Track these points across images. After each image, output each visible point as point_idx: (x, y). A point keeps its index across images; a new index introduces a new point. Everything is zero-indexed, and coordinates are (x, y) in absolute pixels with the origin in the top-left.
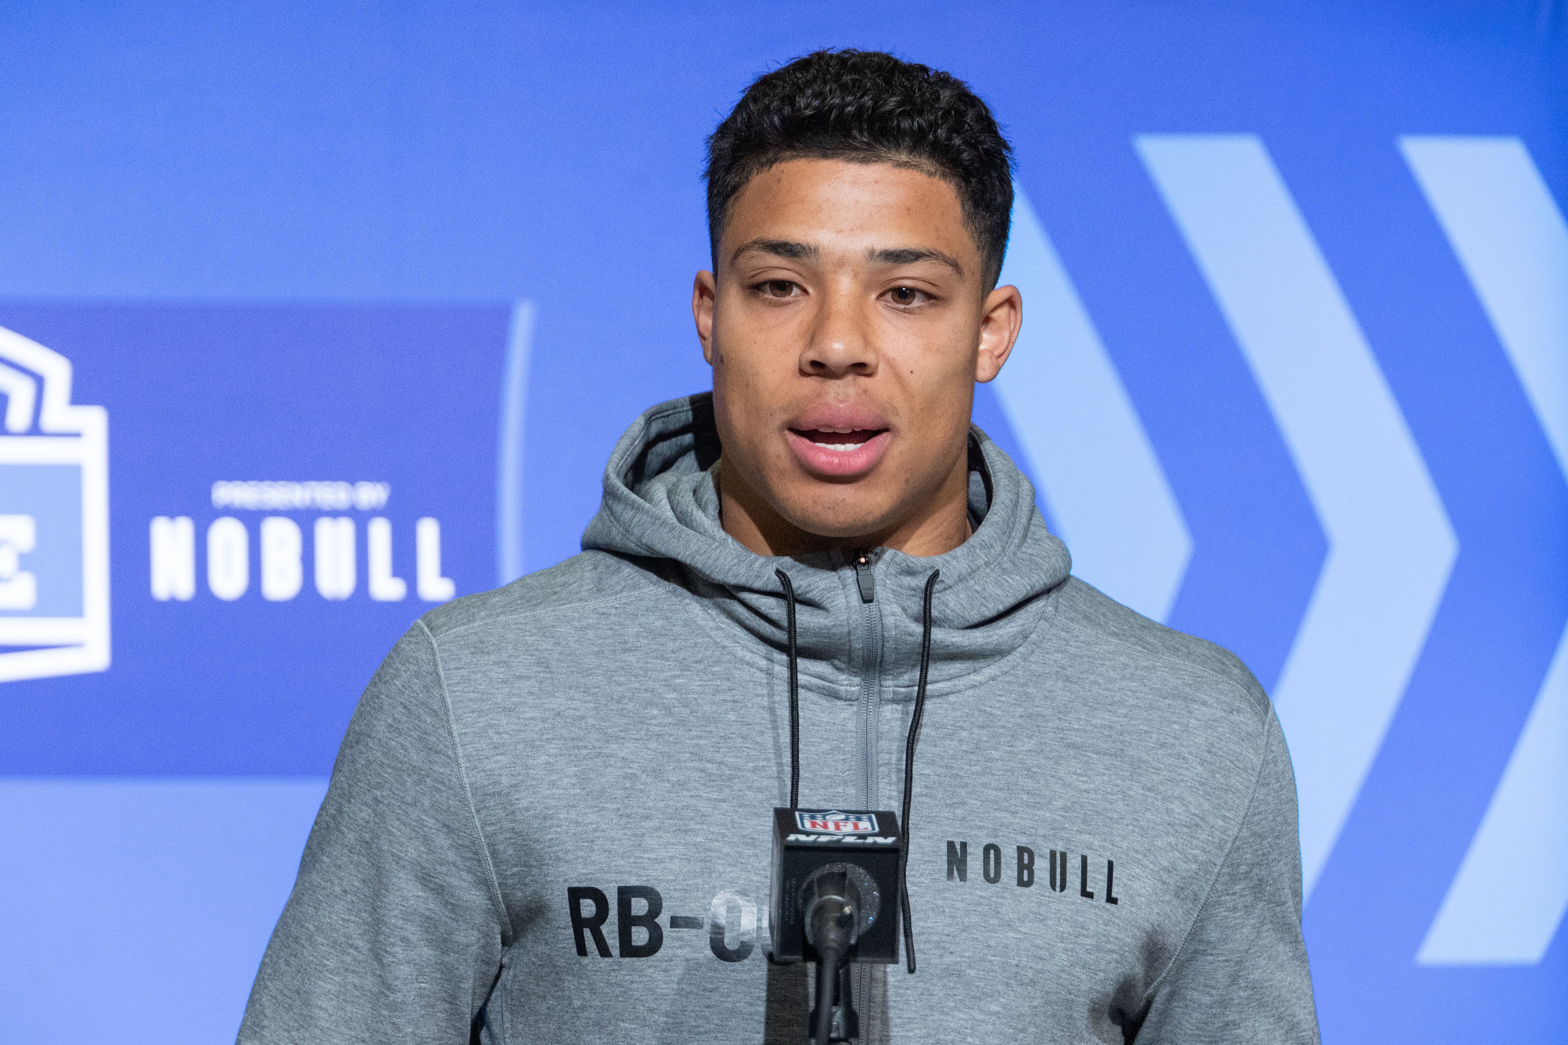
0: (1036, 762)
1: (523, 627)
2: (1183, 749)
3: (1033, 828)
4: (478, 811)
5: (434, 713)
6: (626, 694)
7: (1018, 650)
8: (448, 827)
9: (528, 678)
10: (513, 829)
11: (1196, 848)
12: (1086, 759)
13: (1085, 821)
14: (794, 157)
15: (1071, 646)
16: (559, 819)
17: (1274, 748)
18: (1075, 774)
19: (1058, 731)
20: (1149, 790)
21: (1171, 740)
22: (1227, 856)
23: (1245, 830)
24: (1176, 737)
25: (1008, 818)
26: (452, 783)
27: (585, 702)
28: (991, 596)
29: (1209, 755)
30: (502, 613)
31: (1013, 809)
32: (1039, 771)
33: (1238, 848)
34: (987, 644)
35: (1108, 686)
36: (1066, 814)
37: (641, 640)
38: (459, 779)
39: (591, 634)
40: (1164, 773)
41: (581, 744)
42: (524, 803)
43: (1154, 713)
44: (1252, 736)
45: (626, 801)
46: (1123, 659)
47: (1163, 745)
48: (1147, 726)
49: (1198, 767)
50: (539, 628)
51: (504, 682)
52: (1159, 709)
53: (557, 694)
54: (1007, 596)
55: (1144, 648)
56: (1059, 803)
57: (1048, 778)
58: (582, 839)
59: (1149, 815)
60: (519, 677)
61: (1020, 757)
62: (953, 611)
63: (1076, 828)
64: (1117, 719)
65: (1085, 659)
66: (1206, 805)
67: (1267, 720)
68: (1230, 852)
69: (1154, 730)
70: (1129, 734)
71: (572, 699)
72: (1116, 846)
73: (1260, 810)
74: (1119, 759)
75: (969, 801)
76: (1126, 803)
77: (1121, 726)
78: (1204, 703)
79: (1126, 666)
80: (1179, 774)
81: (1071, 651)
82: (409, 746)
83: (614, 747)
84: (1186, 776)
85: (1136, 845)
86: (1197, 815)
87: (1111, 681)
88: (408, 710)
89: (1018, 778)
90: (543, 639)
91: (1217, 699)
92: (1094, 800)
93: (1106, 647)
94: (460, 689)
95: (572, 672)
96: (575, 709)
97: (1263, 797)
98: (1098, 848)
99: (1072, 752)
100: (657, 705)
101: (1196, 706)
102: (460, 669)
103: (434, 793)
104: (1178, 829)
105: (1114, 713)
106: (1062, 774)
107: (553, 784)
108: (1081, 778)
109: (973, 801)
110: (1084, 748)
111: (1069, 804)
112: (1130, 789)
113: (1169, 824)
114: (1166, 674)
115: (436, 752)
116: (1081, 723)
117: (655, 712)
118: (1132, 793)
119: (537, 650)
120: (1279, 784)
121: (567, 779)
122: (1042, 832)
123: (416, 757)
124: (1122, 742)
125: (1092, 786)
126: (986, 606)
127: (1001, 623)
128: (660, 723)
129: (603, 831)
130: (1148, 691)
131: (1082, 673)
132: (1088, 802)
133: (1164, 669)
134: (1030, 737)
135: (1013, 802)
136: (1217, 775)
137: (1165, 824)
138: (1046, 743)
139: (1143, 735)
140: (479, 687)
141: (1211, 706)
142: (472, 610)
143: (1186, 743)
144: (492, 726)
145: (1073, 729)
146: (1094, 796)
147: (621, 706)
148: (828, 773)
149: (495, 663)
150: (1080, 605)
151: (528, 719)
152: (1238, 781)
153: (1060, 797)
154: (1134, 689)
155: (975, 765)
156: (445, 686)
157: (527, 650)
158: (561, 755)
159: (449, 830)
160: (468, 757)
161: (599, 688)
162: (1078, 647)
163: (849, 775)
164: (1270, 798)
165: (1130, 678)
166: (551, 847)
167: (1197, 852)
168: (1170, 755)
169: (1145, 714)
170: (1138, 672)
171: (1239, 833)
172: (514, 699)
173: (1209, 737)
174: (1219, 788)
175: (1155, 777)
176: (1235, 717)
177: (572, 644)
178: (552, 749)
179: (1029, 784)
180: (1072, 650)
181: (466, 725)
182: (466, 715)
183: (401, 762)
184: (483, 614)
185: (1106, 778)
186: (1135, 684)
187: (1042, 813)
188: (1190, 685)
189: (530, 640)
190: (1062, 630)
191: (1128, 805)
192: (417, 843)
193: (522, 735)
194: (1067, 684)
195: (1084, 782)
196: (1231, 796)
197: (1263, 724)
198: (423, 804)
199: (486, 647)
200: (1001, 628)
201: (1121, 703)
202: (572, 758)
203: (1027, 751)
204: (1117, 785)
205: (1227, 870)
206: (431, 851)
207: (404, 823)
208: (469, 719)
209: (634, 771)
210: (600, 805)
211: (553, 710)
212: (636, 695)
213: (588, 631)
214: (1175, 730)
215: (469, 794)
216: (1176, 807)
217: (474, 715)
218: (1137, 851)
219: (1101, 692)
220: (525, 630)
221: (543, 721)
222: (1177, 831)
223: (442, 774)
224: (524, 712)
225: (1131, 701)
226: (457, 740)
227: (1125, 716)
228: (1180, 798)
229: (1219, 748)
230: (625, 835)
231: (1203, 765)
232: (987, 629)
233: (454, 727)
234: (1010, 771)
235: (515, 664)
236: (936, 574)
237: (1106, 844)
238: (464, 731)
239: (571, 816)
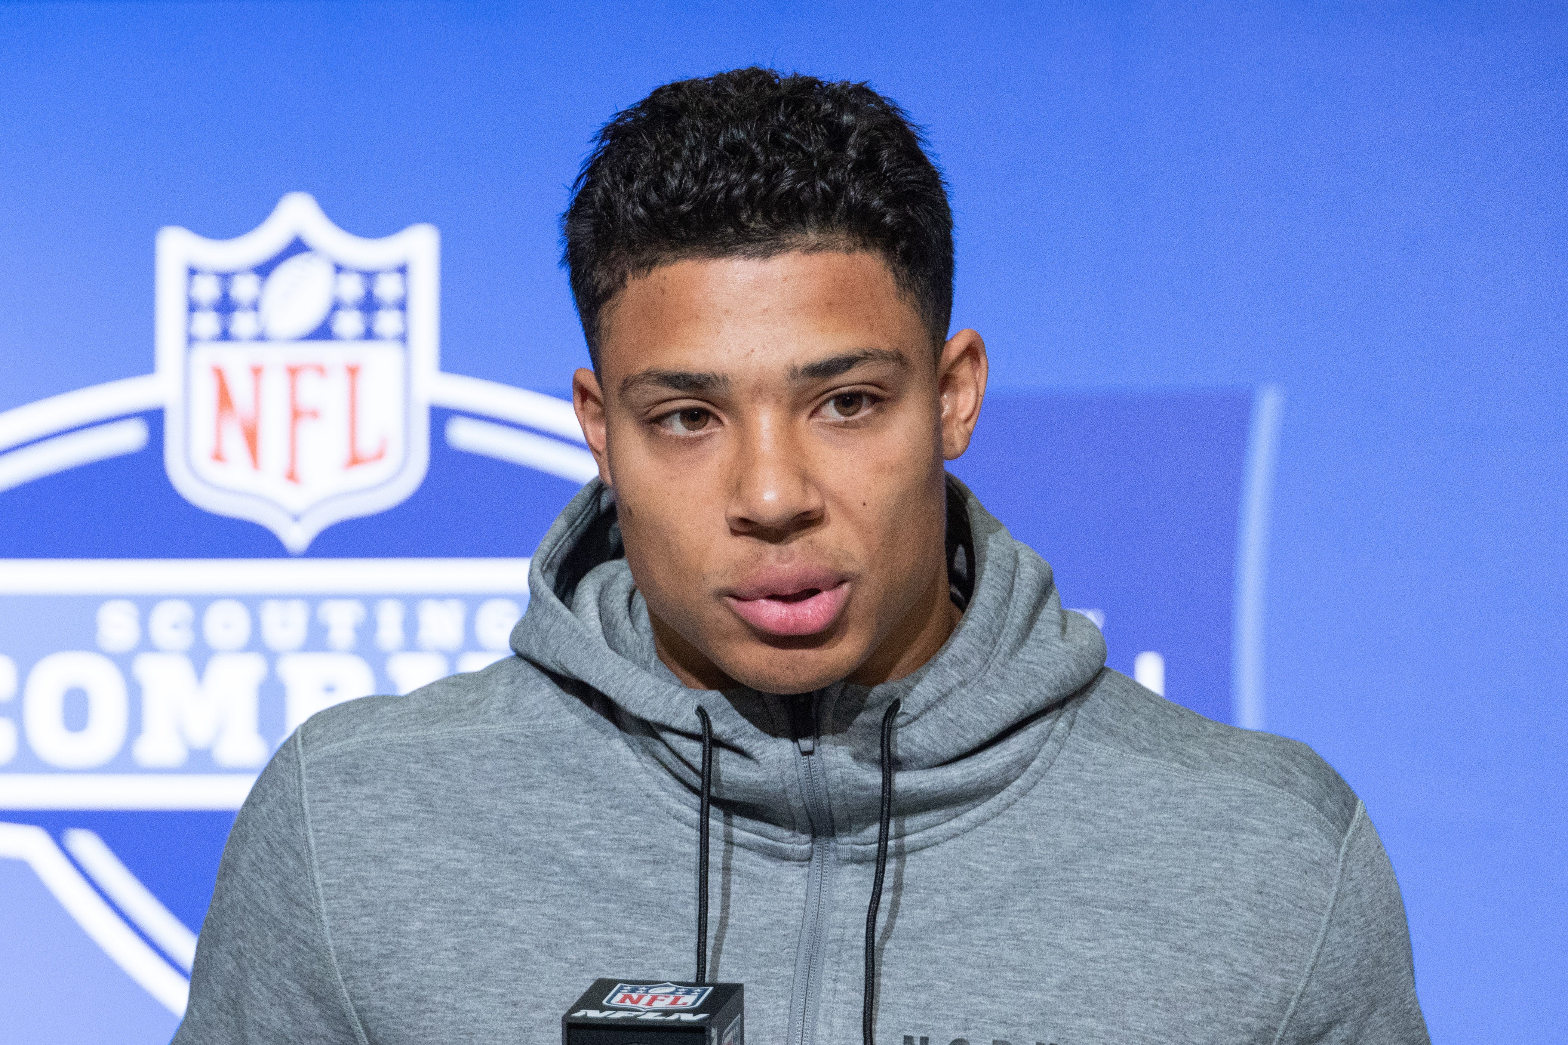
0: (1029, 926)
1: (409, 750)
2: (1225, 893)
3: (1016, 1015)
4: (345, 980)
5: (297, 855)
6: (522, 846)
7: (1014, 783)
8: (314, 995)
9: (404, 819)
10: (382, 1008)
11: (1247, 1015)
12: (1096, 917)
13: (1087, 1001)
14: (677, 258)
15: (1086, 771)
16: (434, 1003)
17: (1353, 875)
18: (1079, 939)
19: (1061, 884)
20: (1180, 949)
21: (1211, 883)
22: (1292, 1017)
23: (1314, 984)
24: (1216, 878)
25: (985, 1004)
26: (315, 944)
27: (473, 851)
28: (969, 723)
29: (1259, 897)
30: (388, 728)
31: (991, 992)
32: (1032, 939)
33: (1307, 1007)
34: (967, 783)
35: (1132, 822)
36: (1062, 994)
37: (548, 774)
38: (324, 940)
39: (488, 765)
40: (1200, 926)
41: (464, 908)
42: (395, 978)
43: (1188, 850)
44: (1319, 864)
45: (514, 985)
46: (1155, 782)
47: (1199, 890)
48: (1180, 867)
49: (1246, 914)
50: (428, 754)
51: (376, 823)
52: (1195, 844)
53: (438, 841)
54: (992, 721)
55: (1183, 764)
56: (1054, 981)
57: (1043, 947)
58: (459, 1030)
59: (1177, 983)
60: (394, 818)
61: (1010, 919)
62: (920, 747)
63: (1073, 1012)
64: (1139, 862)
65: (1104, 786)
66: (1258, 960)
67: (1345, 841)
68: (1295, 1013)
69: (1187, 872)
70: (1155, 880)
71: (456, 847)
72: (1129, 1029)
73: (1336, 956)
74: (1140, 913)
75: (937, 983)
76: (1146, 970)
77: (1145, 870)
78: (1255, 831)
79: (1157, 791)
80: (1220, 925)
81: (1087, 778)
82: (270, 892)
83: (505, 912)
84: (1229, 926)
85: (1157, 1024)
86: (1245, 975)
87: (1136, 814)
88: (271, 847)
89: (1003, 950)
90: (430, 768)
91: (1272, 824)
92: (1103, 970)
93: (1132, 768)
94: (325, 827)
95: (460, 814)
96: (458, 861)
97: (1339, 939)
98: (1103, 1035)
99: (1078, 910)
100: (559, 862)
101: (1244, 836)
102: (328, 801)
103: (296, 954)
104: (1220, 995)
105: (1136, 854)
106: (1062, 940)
107: (428, 958)
108: (1088, 944)
109: (942, 983)
110: (1095, 904)
111: (1068, 980)
112: (1153, 951)
113: (1206, 991)
114: (1207, 798)
115: (297, 904)
116: (1093, 870)
117: (557, 868)
118: (1155, 956)
119: (420, 782)
120: (1364, 919)
121: (444, 953)
122: (1027, 1019)
123: (276, 907)
124: (1146, 891)
125: (1102, 952)
126: (963, 737)
127: (989, 753)
128: (561, 881)
129: (484, 1021)
130: (1183, 823)
131: (1098, 806)
132: (1095, 975)
133: (1206, 791)
134: (1024, 895)
135: (993, 982)
136: (1271, 920)
137: (1201, 992)
138: (1045, 899)
139: (1174, 880)
140: (347, 828)
141: (1264, 834)
142: (355, 720)
143: (1229, 885)
144: (360, 879)
145: (1083, 880)
146: (1103, 966)
147: (515, 858)
148: (764, 951)
149: (368, 798)
150: (1106, 717)
151: (401, 872)
152: (1301, 925)
153: (1056, 972)
154: (1164, 822)
155: (950, 933)
156: (308, 822)
157: (408, 782)
158: (438, 921)
159: (318, 999)
160: (333, 914)
161: (490, 835)
162: (1096, 772)
163: (788, 953)
164: (1350, 940)
165: (1161, 809)
166: (426, 1036)
167: (1248, 1020)
168: (1208, 901)
169: (1177, 852)
170: (1171, 799)
171: (1305, 988)
172: (387, 846)
173: (1259, 874)
174: (1274, 937)
175: (1189, 933)
176: (1296, 845)
177: (463, 777)
178: (429, 912)
179: (1015, 957)
180: (1087, 776)
181: (330, 875)
182: (331, 862)
183: (262, 911)
184: (365, 727)
185: (1121, 940)
186: (1165, 816)
187: (1030, 994)
188: (1237, 809)
189: (414, 768)
190: (1077, 751)
191: (1149, 973)
192: (282, 1011)
193: (394, 893)
194: (1078, 824)
195: (1092, 949)
196: (1290, 944)
197: (1338, 845)
198: (284, 966)
199: (360, 774)
200: (988, 759)
201: (1148, 841)
202: (451, 926)
203: (1019, 911)
204: (1135, 948)
205: (1293, 1034)
206: (296, 1022)
207: (265, 984)
208: (335, 867)
209: (525, 946)
210: (482, 988)
211: (431, 861)
212: (535, 848)
213: (486, 761)
214: (1215, 869)
215: (334, 960)
216: (1217, 968)
217: (341, 863)
218: (1157, 1032)
219: (1122, 831)
220: (410, 754)
221: (419, 877)
222: (1217, 999)
223: (304, 931)
224: (397, 863)
225: (1160, 838)
226: (321, 891)
227: (1151, 858)
228: (1222, 955)
229: (1274, 887)
230: (510, 1028)
231: (1251, 910)
232: (969, 764)
233: (318, 875)
234: (995, 939)
235: (390, 799)
236: (896, 704)
237: (1114, 1028)
238: (328, 881)
239: (448, 1001)
